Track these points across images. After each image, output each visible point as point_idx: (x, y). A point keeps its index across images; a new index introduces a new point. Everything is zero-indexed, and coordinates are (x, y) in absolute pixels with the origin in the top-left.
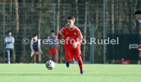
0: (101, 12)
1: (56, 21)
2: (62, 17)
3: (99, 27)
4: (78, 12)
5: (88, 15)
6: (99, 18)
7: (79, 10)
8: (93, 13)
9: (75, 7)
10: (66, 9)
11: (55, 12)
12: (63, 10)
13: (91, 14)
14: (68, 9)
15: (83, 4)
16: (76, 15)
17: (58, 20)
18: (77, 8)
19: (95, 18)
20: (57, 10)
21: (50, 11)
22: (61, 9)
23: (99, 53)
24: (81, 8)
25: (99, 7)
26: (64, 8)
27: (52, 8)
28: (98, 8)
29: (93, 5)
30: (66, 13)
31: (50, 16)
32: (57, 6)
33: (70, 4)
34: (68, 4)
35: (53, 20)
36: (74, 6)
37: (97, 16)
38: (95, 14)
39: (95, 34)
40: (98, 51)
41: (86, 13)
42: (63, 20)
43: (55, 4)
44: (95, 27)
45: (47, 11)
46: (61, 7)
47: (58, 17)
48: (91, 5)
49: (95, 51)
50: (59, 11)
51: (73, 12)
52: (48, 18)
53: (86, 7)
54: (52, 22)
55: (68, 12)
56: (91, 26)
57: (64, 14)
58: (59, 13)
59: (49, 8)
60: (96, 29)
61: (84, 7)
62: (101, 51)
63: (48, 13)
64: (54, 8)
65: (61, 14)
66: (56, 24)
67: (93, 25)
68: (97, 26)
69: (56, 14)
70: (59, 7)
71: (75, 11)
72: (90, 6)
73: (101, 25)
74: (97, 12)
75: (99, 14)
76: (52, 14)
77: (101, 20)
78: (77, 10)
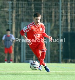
0: (57, 10)
1: (12, 19)
2: (18, 15)
3: (55, 25)
4: (33, 10)
5: (44, 13)
6: (55, 17)
7: (35, 8)
8: (49, 11)
9: (31, 5)
10: (22, 7)
11: (10, 10)
12: (18, 8)
13: (47, 12)
14: (24, 7)
15: (39, 2)
16: (32, 13)
17: (14, 18)
18: (33, 6)
19: (51, 16)
20: (12, 8)
21: (5, 9)
22: (16, 7)
23: (55, 52)
24: (37, 6)
25: (56, 5)
26: (20, 6)
27: (8, 6)
28: (55, 7)
29: (49, 3)
30: (22, 11)
31: (5, 14)
32: (12, 4)
33: (26, 2)
34: (23, 2)
35: (8, 19)
36: (29, 4)
37: (53, 14)
38: (51, 13)
39: (51, 32)
40: (54, 50)
41: (42, 11)
42: (19, 18)
43: (11, 2)
44: (51, 25)
45: (2, 9)
46: (16, 5)
47: (14, 15)
48: (47, 3)
49: (51, 50)
50: (15, 9)
51: (29, 10)
52: (4, 16)
53: (42, 5)
54: (7, 21)
55: (23, 10)
56: (47, 25)
57: (20, 13)
58: (14, 11)
59: (4, 6)
60: (52, 28)
61: (40, 5)
62: (57, 51)
63: (3, 11)
64: (10, 6)
65: (17, 12)
66: (12, 22)
67: (49, 24)
68: (53, 25)
69: (12, 12)
70: (15, 6)
71: (31, 9)
72: (46, 5)
73: (57, 23)
74: (53, 10)
75: (55, 13)
76: (8, 12)
77: (57, 18)
78: (33, 8)
